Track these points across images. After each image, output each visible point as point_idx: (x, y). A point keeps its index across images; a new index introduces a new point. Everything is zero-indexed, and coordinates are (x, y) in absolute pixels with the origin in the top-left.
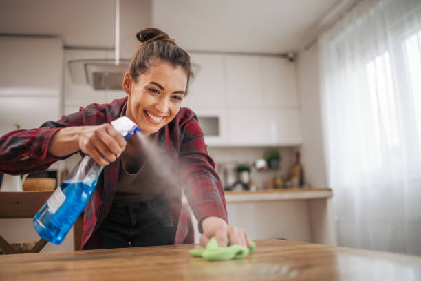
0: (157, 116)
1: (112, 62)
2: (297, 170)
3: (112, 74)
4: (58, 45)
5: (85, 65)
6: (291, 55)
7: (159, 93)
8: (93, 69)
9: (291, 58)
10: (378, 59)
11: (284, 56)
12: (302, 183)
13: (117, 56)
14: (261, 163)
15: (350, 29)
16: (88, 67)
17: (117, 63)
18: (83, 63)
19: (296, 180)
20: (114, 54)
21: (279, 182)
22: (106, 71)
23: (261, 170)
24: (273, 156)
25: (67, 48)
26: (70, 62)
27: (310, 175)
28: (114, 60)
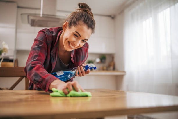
0: (73, 46)
1: (39, 15)
2: (112, 64)
3: (39, 20)
4: (15, 6)
5: (28, 16)
6: (113, 16)
7: (78, 37)
8: (31, 18)
9: (113, 17)
10: (148, 20)
11: (110, 16)
12: (114, 69)
13: (41, 13)
14: (98, 60)
15: (137, 7)
16: (29, 17)
17: (41, 16)
18: (27, 15)
19: (112, 68)
20: (40, 12)
21: (105, 68)
22: (37, 19)
23: (98, 63)
24: (103, 57)
25: (19, 7)
26: (21, 14)
27: (117, 66)
28: (40, 14)
